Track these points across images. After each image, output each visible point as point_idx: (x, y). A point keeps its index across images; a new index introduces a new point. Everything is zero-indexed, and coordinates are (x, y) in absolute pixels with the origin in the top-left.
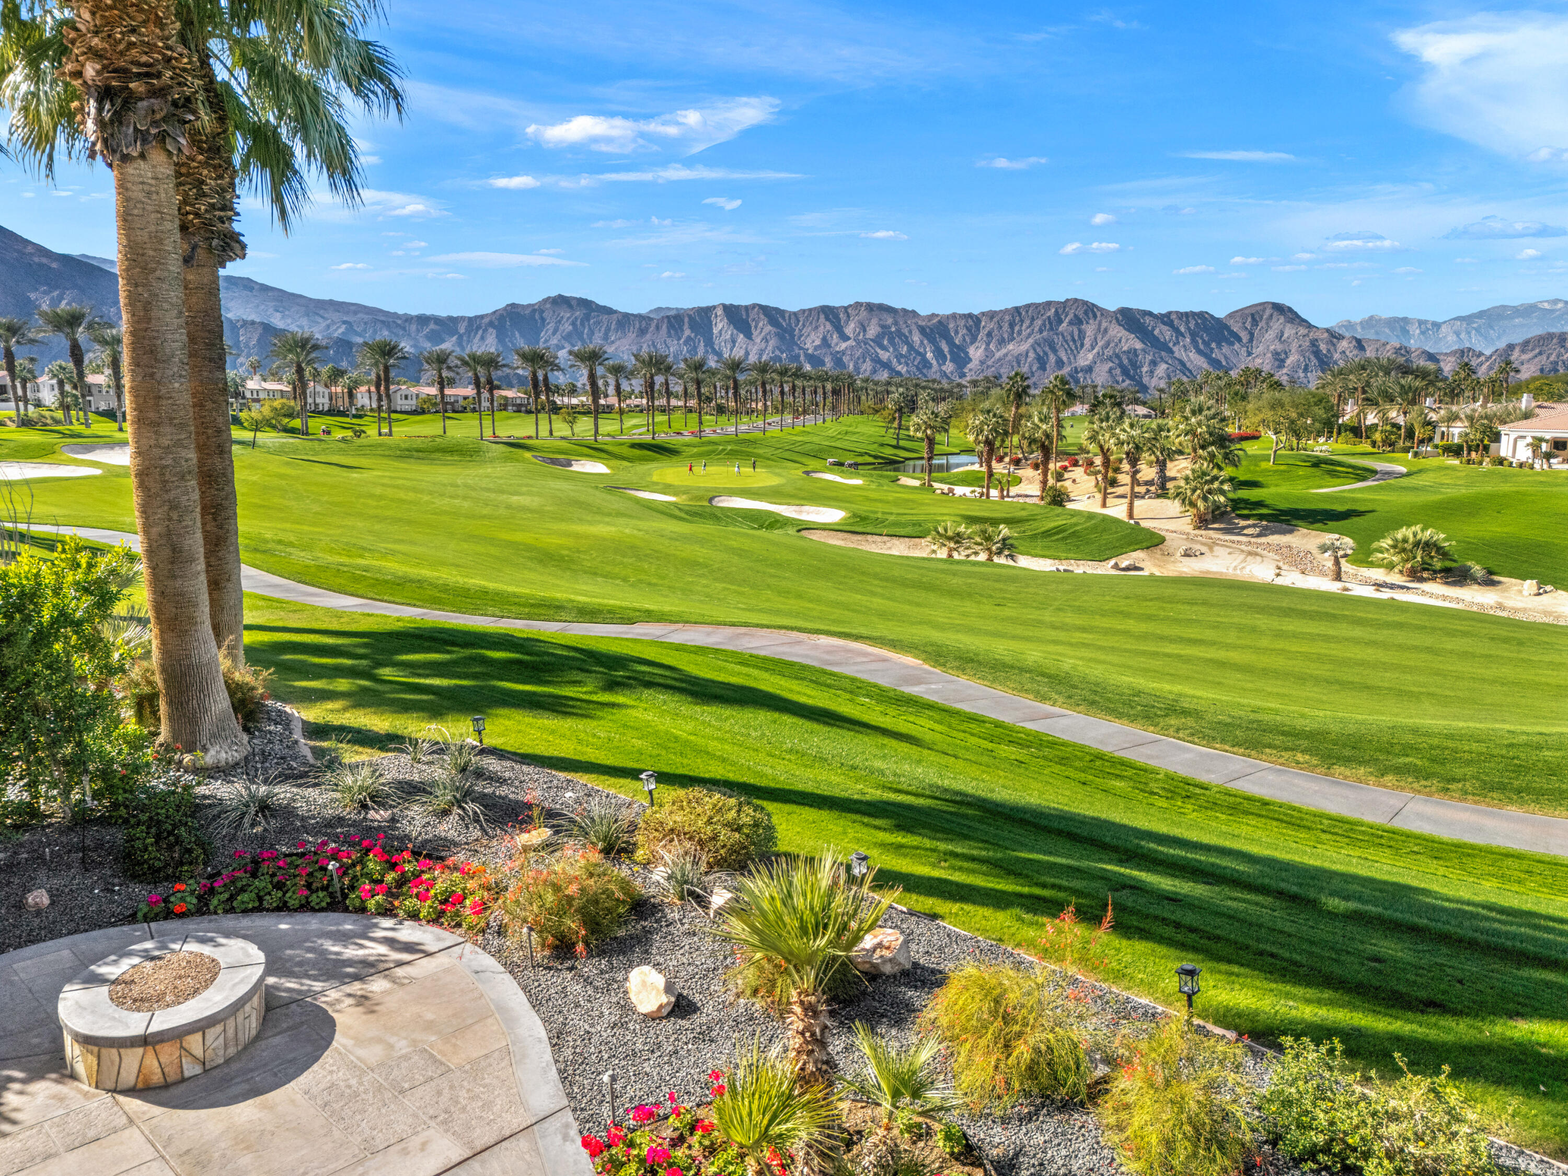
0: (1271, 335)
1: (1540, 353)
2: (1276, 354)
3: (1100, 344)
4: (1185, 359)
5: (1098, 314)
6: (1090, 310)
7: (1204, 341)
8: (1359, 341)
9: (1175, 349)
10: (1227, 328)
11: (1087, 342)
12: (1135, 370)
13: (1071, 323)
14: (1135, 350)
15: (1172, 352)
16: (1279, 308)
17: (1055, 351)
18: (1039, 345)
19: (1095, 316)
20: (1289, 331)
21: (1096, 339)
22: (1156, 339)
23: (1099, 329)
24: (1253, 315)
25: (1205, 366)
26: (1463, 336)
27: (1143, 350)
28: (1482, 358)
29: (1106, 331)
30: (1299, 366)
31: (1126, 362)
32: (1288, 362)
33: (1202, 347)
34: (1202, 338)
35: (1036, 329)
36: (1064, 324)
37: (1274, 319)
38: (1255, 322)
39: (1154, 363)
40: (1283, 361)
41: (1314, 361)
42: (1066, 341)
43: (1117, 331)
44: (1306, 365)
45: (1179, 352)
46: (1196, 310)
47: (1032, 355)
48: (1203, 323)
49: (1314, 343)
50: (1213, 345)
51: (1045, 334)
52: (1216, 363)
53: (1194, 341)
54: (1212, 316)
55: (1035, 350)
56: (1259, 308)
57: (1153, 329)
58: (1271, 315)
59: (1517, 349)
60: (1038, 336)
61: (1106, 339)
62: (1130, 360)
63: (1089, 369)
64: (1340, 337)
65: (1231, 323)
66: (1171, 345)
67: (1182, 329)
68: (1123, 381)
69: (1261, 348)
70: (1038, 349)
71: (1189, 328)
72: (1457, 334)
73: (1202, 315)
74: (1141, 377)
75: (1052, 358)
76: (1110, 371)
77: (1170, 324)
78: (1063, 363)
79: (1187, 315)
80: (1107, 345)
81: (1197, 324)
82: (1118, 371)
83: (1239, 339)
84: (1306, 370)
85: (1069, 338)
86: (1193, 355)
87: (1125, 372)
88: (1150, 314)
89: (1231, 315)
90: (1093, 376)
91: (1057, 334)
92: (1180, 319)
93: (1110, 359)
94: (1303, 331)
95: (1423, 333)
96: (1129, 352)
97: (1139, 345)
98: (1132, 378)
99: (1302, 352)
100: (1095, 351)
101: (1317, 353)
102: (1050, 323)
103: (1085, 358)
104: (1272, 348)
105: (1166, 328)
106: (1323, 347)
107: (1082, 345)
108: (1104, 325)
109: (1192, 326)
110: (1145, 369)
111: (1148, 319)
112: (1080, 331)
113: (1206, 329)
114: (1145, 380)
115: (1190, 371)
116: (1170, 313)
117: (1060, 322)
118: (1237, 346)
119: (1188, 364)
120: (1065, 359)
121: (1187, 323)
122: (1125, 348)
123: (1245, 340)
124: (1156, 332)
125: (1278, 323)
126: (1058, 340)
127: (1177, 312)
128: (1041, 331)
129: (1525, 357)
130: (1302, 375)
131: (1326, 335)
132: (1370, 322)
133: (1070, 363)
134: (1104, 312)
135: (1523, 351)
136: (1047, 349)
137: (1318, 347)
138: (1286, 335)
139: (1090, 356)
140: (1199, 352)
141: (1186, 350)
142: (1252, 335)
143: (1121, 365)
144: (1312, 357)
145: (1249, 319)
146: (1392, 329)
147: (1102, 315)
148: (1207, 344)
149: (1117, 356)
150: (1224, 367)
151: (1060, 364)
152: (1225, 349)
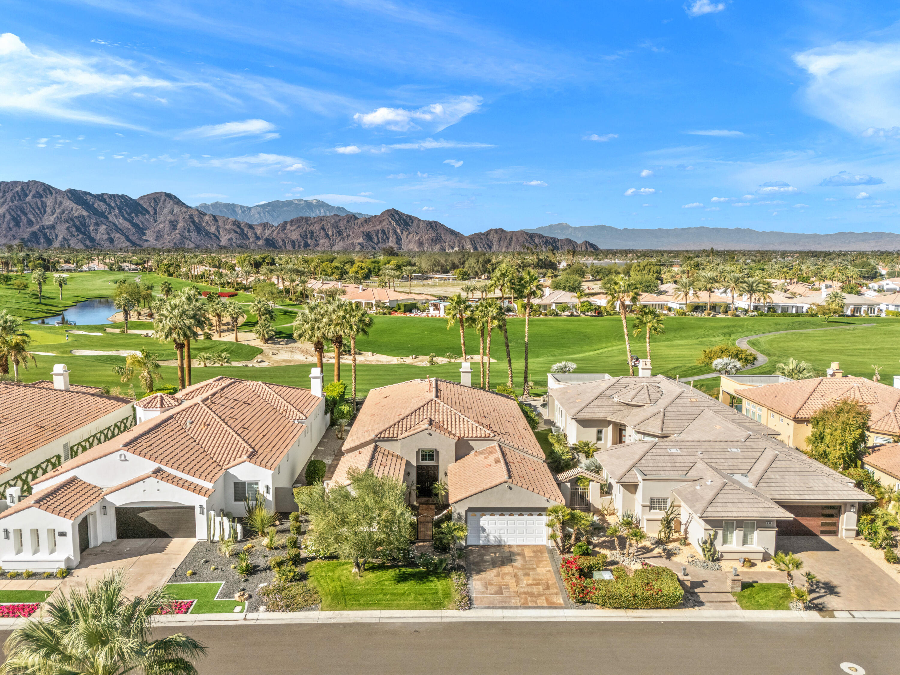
0: (166, 211)
1: (299, 227)
2: (171, 222)
3: (58, 211)
4: (117, 223)
5: (54, 192)
6: (48, 189)
7: (127, 213)
8: (214, 217)
9: (109, 216)
10: (141, 205)
11: (49, 210)
12: (85, 229)
13: (34, 196)
14: (83, 216)
15: (107, 218)
16: (169, 196)
17: (25, 215)
18: (13, 210)
19: (51, 193)
20: (176, 209)
21: (54, 208)
22: (96, 210)
23: (56, 202)
24: (154, 199)
25: (130, 227)
26: (262, 215)
27: (89, 216)
28: (274, 228)
29: (61, 203)
30: (185, 229)
31: (78, 223)
32: (179, 226)
33: (126, 216)
34: (125, 210)
35: (9, 199)
36: (30, 197)
37: (167, 202)
38: (156, 203)
39: (97, 225)
40: (176, 226)
41: (193, 227)
42: (33, 208)
43: (68, 204)
44: (189, 229)
45: (111, 218)
46: (120, 194)
47: (8, 216)
48: (125, 202)
49: (191, 217)
50: (133, 215)
51: (16, 203)
52: (135, 225)
53: (120, 212)
54: (130, 198)
55: (10, 213)
56: (157, 195)
57: (93, 203)
58: (165, 200)
59: (289, 224)
60: (11, 204)
61: (62, 208)
62: (81, 223)
63: (53, 227)
64: (205, 214)
65: (142, 202)
66: (106, 214)
67: (113, 205)
68: (78, 235)
69: (162, 218)
70: (12, 213)
71: (117, 204)
72: (259, 214)
73: (123, 197)
74: (90, 233)
75: (24, 220)
76: (68, 228)
77: (104, 201)
78: (33, 223)
79: (114, 196)
80: (63, 212)
81: (121, 202)
82: (73, 229)
83: (149, 213)
84: (189, 231)
85: (34, 206)
86: (121, 220)
87: (78, 230)
88: (90, 194)
89: (142, 198)
90: (56, 231)
91: (26, 203)
92: (110, 198)
93: (66, 221)
94: (184, 210)
95: (243, 212)
96: (79, 217)
97: (85, 213)
98: (84, 234)
99: (185, 221)
100: (55, 216)
101: (193, 222)
102: (19, 196)
103: (49, 220)
104: (168, 218)
105: (102, 203)
106: (196, 219)
107: (45, 212)
108: (59, 199)
109: (118, 202)
110: (92, 228)
111: (89, 198)
112: (42, 202)
113: (127, 205)
114: (93, 235)
115: (121, 230)
116: (103, 194)
117: (26, 195)
118: (147, 216)
119: (119, 226)
120: (33, 220)
121: (115, 201)
122: (76, 215)
123: (152, 213)
124: (96, 205)
125: (170, 204)
126: (27, 208)
127: (107, 194)
128: (12, 201)
129: (293, 228)
130: (187, 234)
131: (197, 212)
132: (216, 205)
133: (38, 222)
134: (58, 191)
135: (291, 225)
136: (19, 213)
137: (193, 219)
138: (175, 212)
139: (52, 219)
140: (125, 219)
141: (116, 217)
142: (155, 210)
143: (75, 225)
144: (191, 224)
145: (153, 201)
146: (228, 210)
147: (56, 193)
148: (129, 214)
149: (71, 219)
150: (141, 228)
151: (30, 223)
152: (141, 217)
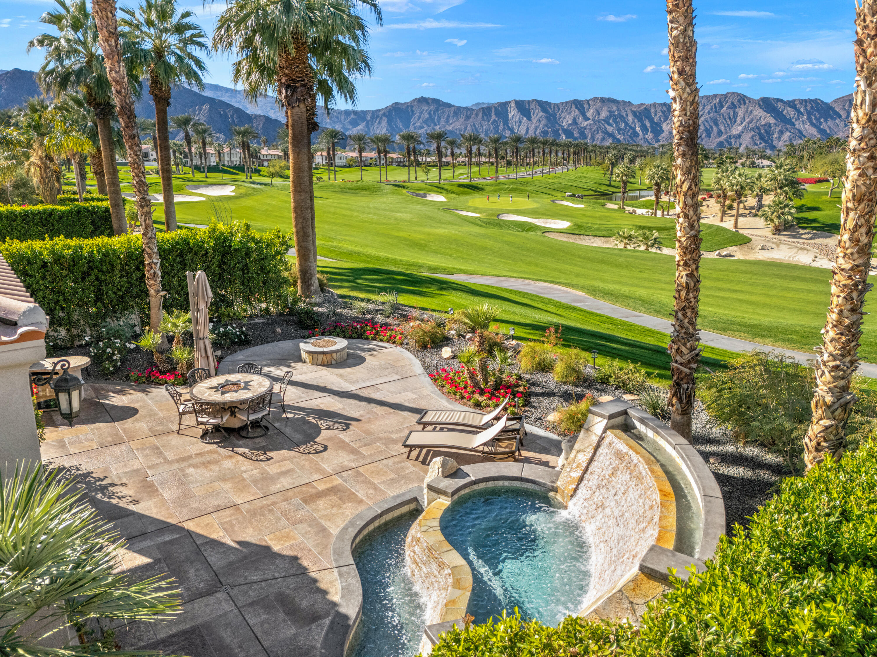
3: (747, 120)
4: (802, 129)
5: (747, 102)
6: (742, 99)
7: (816, 118)
9: (796, 123)
10: (833, 109)
11: (739, 119)
12: (769, 137)
13: (729, 108)
14: (770, 124)
15: (794, 125)
17: (717, 125)
18: (707, 122)
19: (745, 103)
21: (744, 117)
22: (784, 117)
23: (747, 111)
24: (849, 101)
25: (816, 133)
27: (775, 124)
29: (751, 112)
31: (763, 131)
33: (814, 121)
34: (815, 116)
35: (706, 111)
36: (724, 109)
38: (850, 106)
39: (781, 132)
42: (725, 119)
43: (758, 112)
45: (798, 125)
46: (812, 98)
47: (702, 128)
48: (817, 106)
50: (822, 120)
51: (711, 115)
52: (822, 131)
53: (809, 118)
54: (822, 102)
55: (704, 125)
57: (783, 110)
60: (707, 116)
61: (751, 117)
62: (766, 130)
63: (739, 136)
65: (835, 106)
66: (794, 120)
67: (802, 110)
68: (762, 144)
70: (707, 124)
71: (806, 109)
73: (815, 101)
74: (772, 141)
75: (715, 130)
76: (752, 138)
77: (794, 107)
78: (722, 133)
79: (806, 101)
80: (752, 121)
81: (812, 107)
82: (758, 137)
83: (840, 116)
85: (727, 117)
86: (808, 126)
87: (762, 138)
88: (781, 101)
89: (836, 101)
90: (741, 140)
91: (720, 115)
92: (801, 104)
93: (753, 130)
96: (765, 125)
97: (772, 121)
98: (766, 142)
100: (743, 125)
102: (715, 108)
103: (737, 129)
105: (791, 109)
107: (735, 121)
108: (750, 108)
109: (809, 108)
110: (775, 136)
111: (779, 104)
112: (734, 112)
113: (818, 110)
114: (775, 143)
115: (805, 137)
116: (795, 100)
117: (722, 107)
118: (838, 121)
119: (804, 133)
120: (723, 130)
121: (806, 106)
122: (763, 123)
123: (843, 117)
124: (785, 112)
126: (720, 119)
127: (799, 100)
128: (709, 113)
133: (727, 133)
134: (751, 100)
136: (712, 124)
139: (740, 128)
140: (812, 124)
141: (803, 123)
142: (848, 113)
143: (760, 134)
145: (847, 104)
147: (749, 102)
148: (818, 119)
149: (758, 128)
150: (828, 134)
151: (720, 133)
152: (830, 123)
